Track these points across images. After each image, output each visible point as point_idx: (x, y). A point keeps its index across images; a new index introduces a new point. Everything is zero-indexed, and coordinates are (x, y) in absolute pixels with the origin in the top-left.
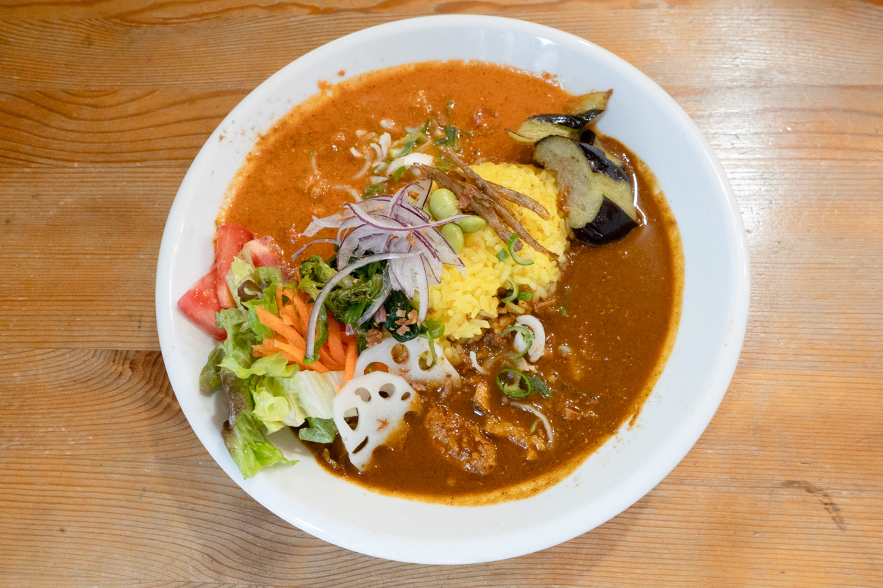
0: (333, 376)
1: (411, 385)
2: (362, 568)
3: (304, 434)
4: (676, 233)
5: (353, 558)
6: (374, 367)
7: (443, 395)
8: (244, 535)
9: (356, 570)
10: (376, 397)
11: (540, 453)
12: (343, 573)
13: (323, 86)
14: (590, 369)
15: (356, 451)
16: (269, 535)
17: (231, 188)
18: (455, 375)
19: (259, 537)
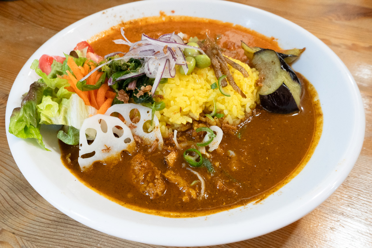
0: (92, 109)
1: (134, 136)
2: (57, 239)
3: (61, 134)
4: (321, 119)
5: (55, 231)
6: (116, 115)
7: (150, 150)
8: (6, 196)
9: (53, 238)
10: (110, 133)
11: (191, 199)
12: (44, 237)
13: (162, 14)
14: (243, 167)
15: (84, 156)
16: (18, 201)
17: (97, 36)
18: (161, 141)
19: (13, 200)
